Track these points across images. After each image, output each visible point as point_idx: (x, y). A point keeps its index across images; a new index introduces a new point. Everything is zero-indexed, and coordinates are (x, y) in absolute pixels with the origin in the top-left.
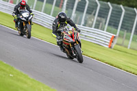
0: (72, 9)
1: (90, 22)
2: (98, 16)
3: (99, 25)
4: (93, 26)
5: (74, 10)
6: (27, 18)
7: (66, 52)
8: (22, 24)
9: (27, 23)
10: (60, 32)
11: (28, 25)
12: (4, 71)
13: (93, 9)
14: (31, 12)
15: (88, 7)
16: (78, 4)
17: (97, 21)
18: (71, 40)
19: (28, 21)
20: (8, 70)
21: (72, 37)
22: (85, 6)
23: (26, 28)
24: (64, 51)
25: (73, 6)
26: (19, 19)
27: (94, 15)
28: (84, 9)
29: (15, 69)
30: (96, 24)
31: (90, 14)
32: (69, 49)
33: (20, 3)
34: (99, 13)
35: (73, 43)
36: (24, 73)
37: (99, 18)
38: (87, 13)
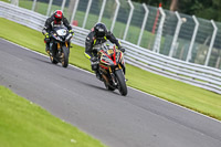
0: (173, 34)
1: (201, 56)
2: (214, 46)
3: (216, 60)
4: (207, 62)
5: (176, 36)
6: (64, 38)
7: (104, 80)
8: (55, 46)
9: (63, 44)
10: (96, 52)
11: (64, 48)
12: (61, 133)
13: (207, 35)
14: (69, 28)
15: (198, 32)
16: (182, 28)
17: (212, 54)
18: (112, 62)
19: (65, 42)
20: (67, 132)
21: (113, 58)
22: (193, 30)
23: (62, 51)
24: (101, 78)
25: (174, 30)
26: (51, 39)
27: (208, 44)
28: (192, 35)
29: (79, 130)
30: (210, 59)
31: (202, 43)
32: (108, 75)
33: (55, 15)
34: (215, 41)
35: (113, 68)
36: (93, 137)
37: (215, 50)
38: (196, 41)
